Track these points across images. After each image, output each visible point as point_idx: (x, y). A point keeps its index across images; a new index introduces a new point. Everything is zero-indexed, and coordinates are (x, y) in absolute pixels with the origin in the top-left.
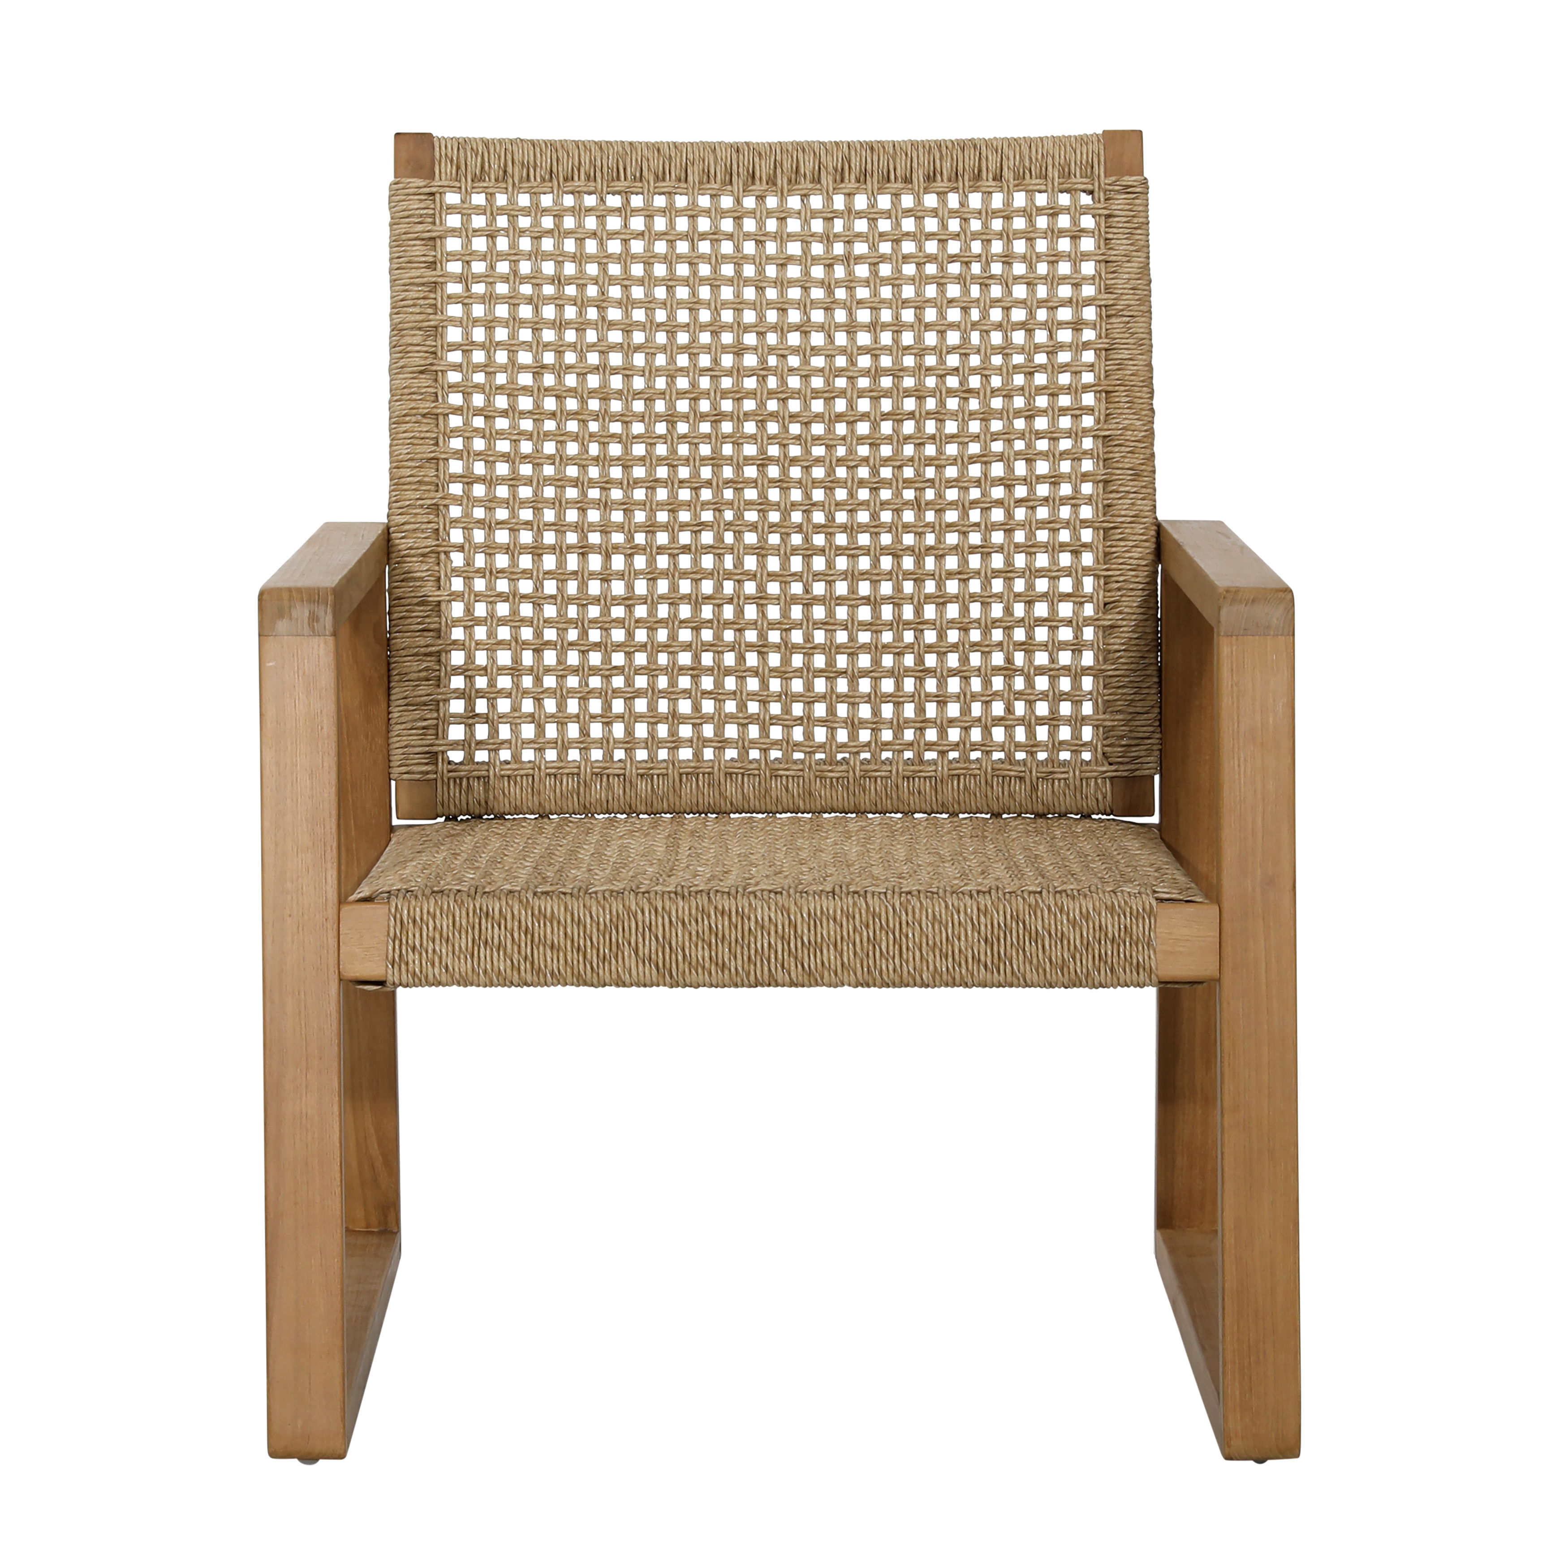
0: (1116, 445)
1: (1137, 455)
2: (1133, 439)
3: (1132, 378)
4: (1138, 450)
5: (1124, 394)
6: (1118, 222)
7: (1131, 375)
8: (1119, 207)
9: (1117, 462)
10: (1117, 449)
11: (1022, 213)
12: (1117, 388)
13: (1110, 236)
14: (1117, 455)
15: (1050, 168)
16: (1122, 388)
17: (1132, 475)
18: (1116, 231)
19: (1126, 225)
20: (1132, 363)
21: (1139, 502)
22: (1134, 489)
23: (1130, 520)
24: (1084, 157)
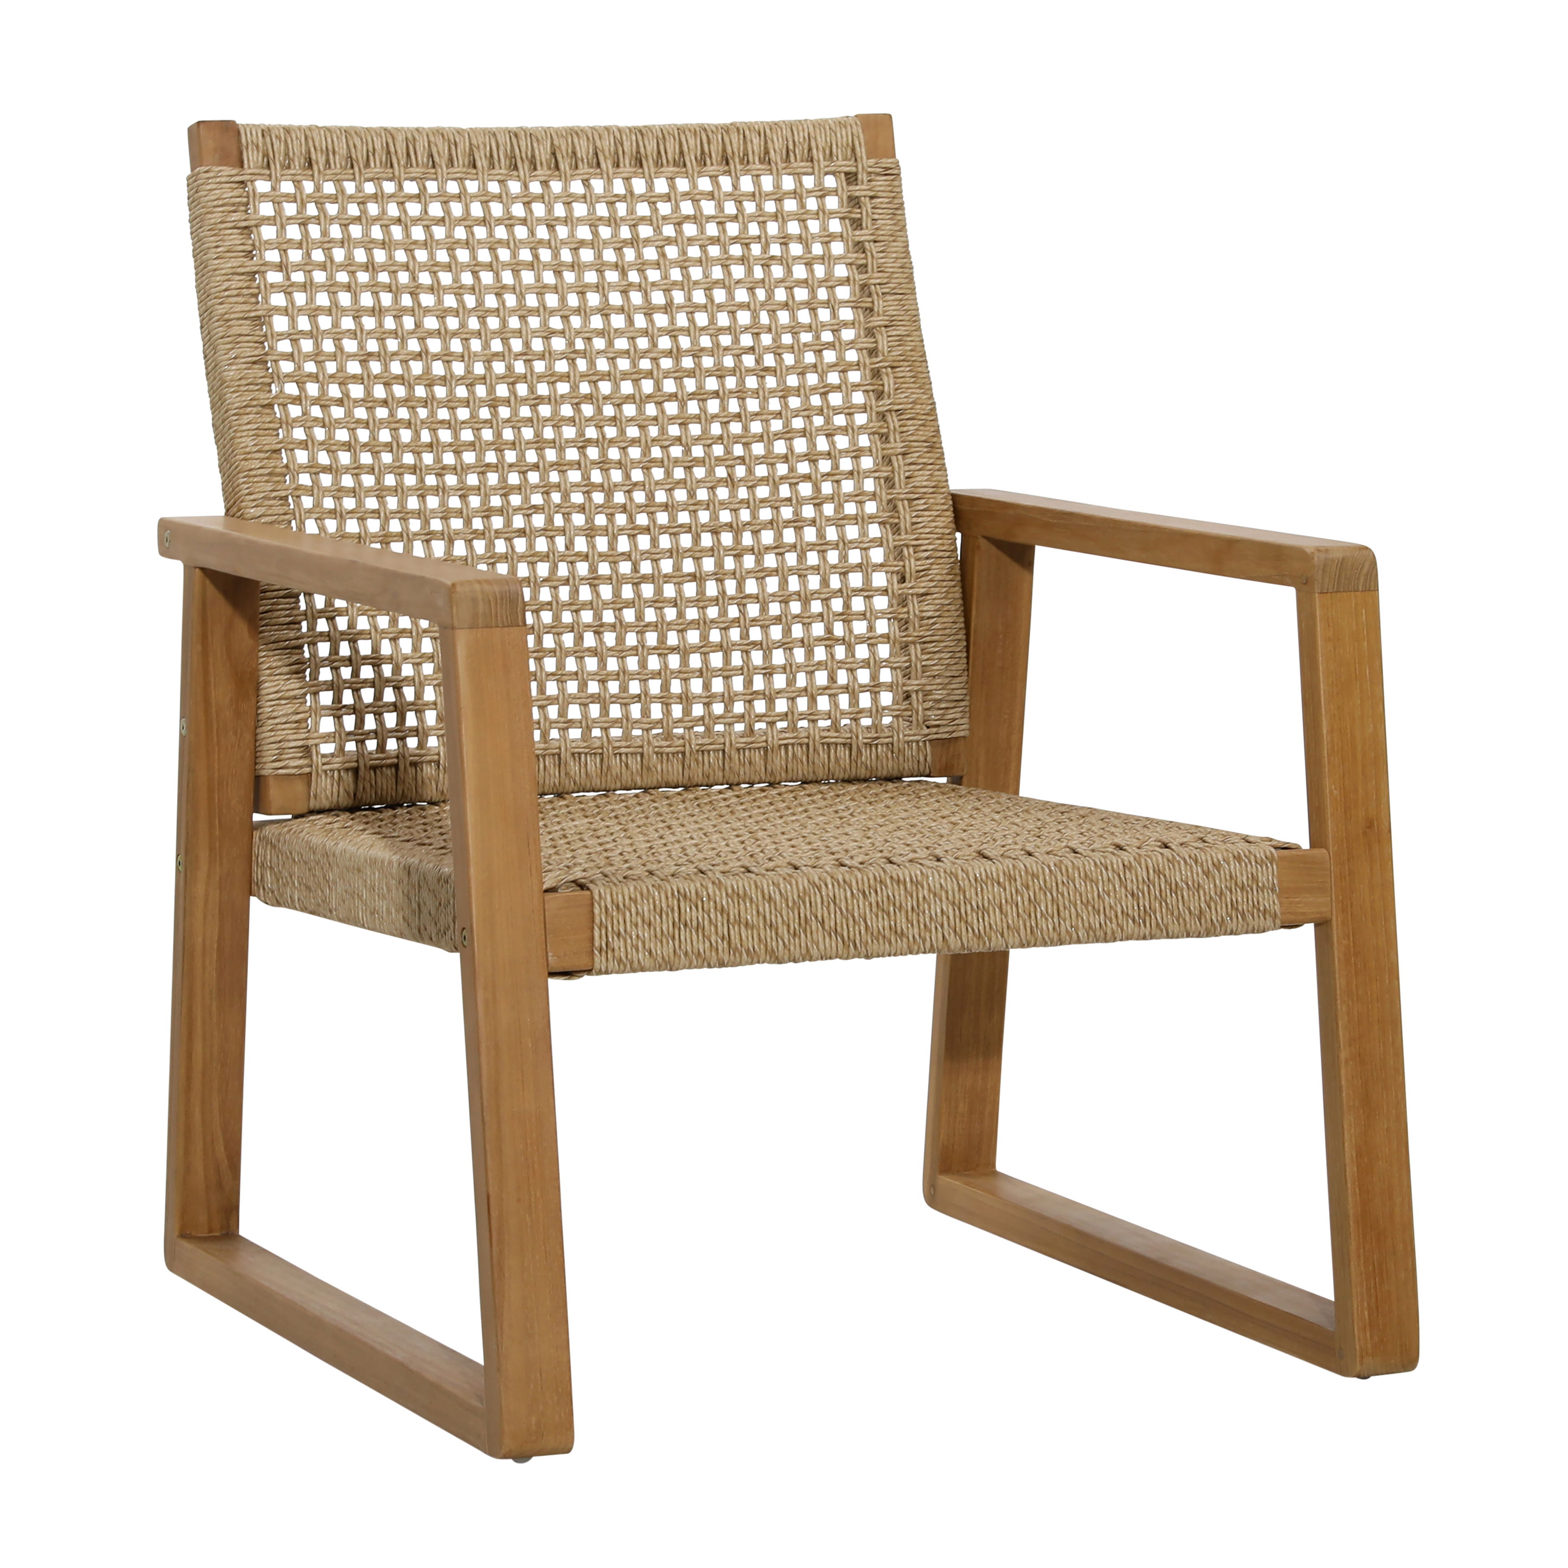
0: (908, 419)
1: (928, 428)
2: (923, 412)
3: (912, 353)
4: (928, 423)
5: (908, 369)
6: (881, 203)
7: (911, 350)
8: (882, 189)
9: (911, 435)
10: (910, 422)
11: (792, 196)
12: (901, 363)
13: (876, 217)
14: (912, 428)
16: (906, 364)
17: (927, 447)
18: (880, 211)
19: (888, 206)
20: (909, 339)
21: (937, 473)
22: (931, 461)
23: (931, 490)
24: (845, 139)
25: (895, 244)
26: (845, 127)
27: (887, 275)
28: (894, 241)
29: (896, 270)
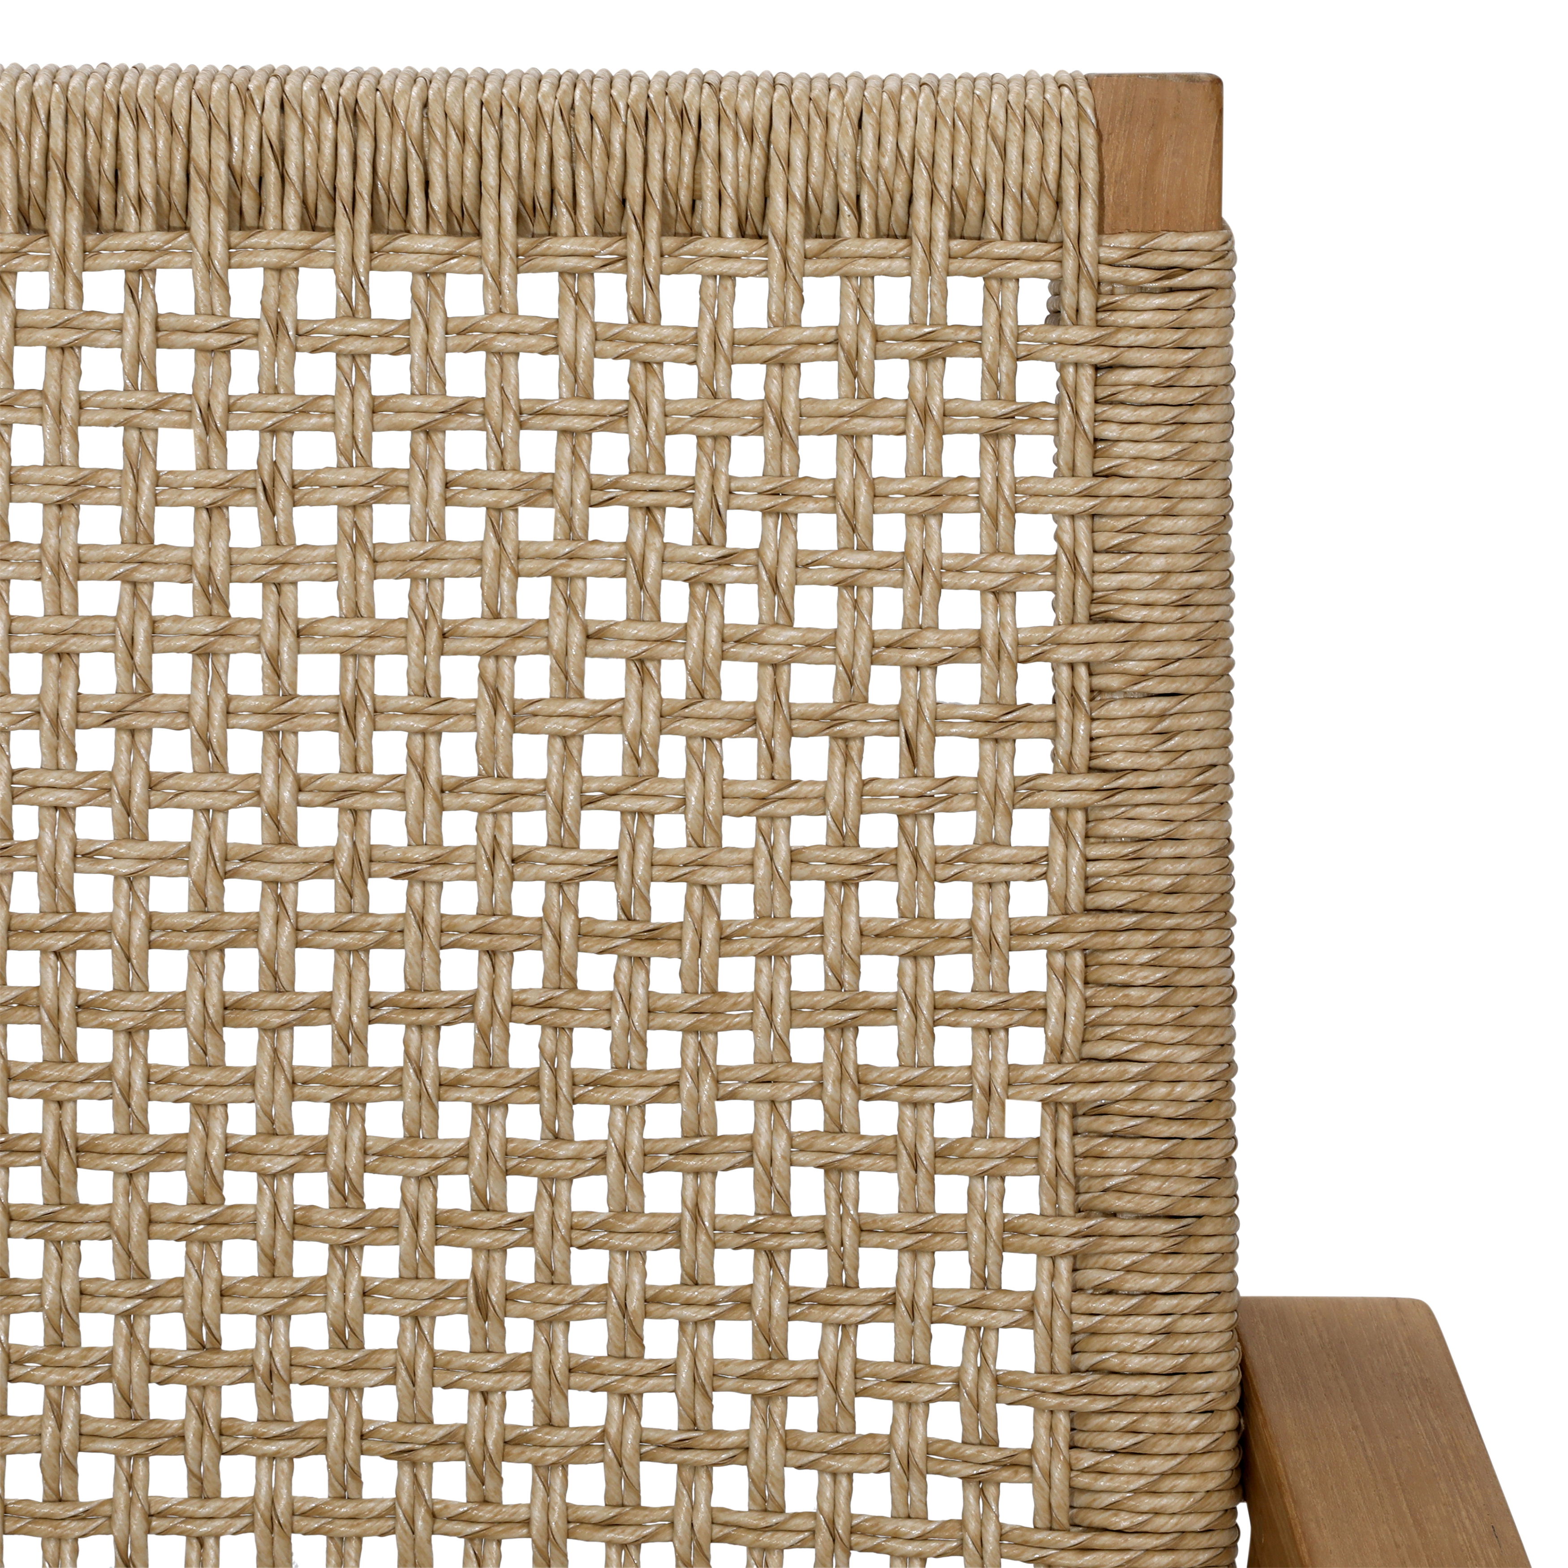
0: (1113, 1135)
1: (1182, 1167)
2: (1171, 1111)
3: (1171, 902)
4: (1186, 1149)
5: (1146, 957)
6: (1138, 385)
7: (1170, 892)
8: (1143, 338)
9: (1119, 1190)
10: (1119, 1147)
11: (829, 350)
12: (1122, 939)
13: (1110, 431)
14: (1121, 1167)
15: (921, 204)
16: (1140, 938)
17: (1166, 1235)
18: (1126, 414)
19: (1161, 395)
20: (1168, 850)
21: (1188, 1323)
22: (1174, 1283)
23: (1154, 1385)
24: (1033, 167)
25: (1168, 524)
26: (1042, 127)
27: (1120, 631)
28: (1168, 514)
29: (1156, 614)
